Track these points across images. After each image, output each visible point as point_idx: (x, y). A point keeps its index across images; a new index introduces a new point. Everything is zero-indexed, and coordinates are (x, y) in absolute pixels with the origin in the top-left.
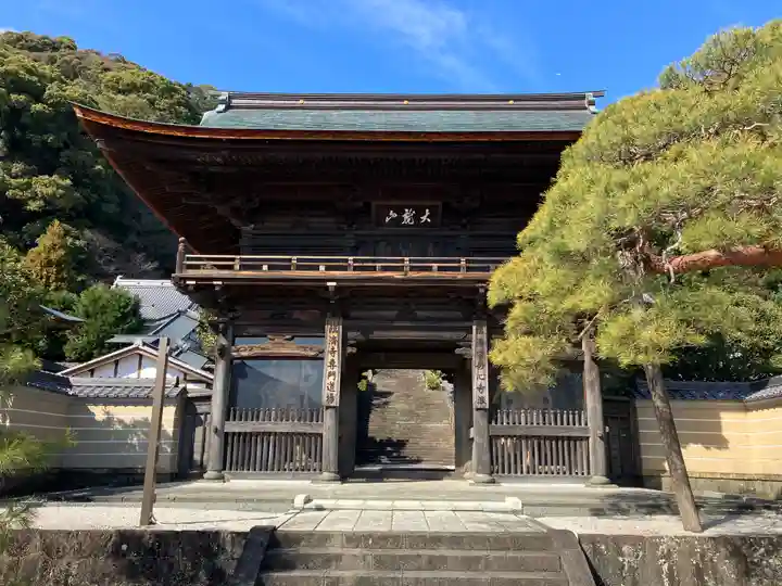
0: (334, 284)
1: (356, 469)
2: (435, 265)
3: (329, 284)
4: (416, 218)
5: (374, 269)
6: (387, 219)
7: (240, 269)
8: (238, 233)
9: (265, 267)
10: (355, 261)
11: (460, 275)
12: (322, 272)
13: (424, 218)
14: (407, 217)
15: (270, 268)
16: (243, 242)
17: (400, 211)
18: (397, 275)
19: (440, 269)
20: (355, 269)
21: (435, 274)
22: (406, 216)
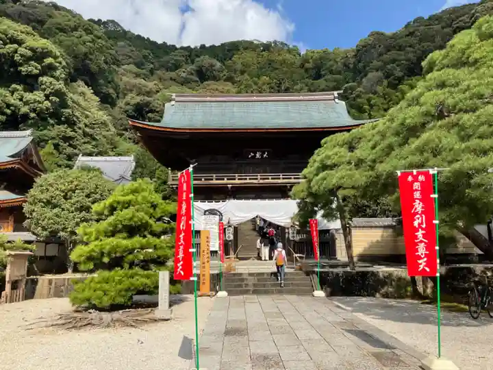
0: (231, 186)
2: (270, 177)
3: (229, 186)
4: (262, 155)
5: (246, 179)
6: (250, 156)
9: (203, 180)
10: (238, 176)
11: (279, 181)
12: (225, 181)
13: (265, 155)
14: (258, 155)
15: (206, 180)
17: (255, 153)
18: (255, 182)
19: (272, 179)
20: (239, 179)
21: (270, 181)
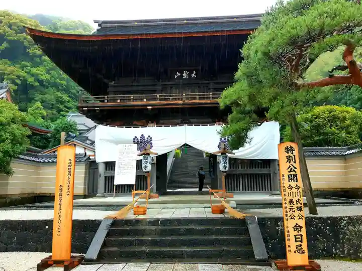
0: (151, 107)
1: (168, 190)
2: (198, 97)
3: (148, 107)
4: (189, 75)
5: (169, 99)
6: (176, 77)
7: (108, 102)
8: (107, 86)
10: (160, 96)
11: (209, 101)
12: (145, 102)
13: (193, 75)
15: (121, 101)
16: (109, 90)
17: (182, 72)
18: (180, 102)
19: (200, 98)
20: (160, 100)
21: (197, 101)
22: (184, 75)
